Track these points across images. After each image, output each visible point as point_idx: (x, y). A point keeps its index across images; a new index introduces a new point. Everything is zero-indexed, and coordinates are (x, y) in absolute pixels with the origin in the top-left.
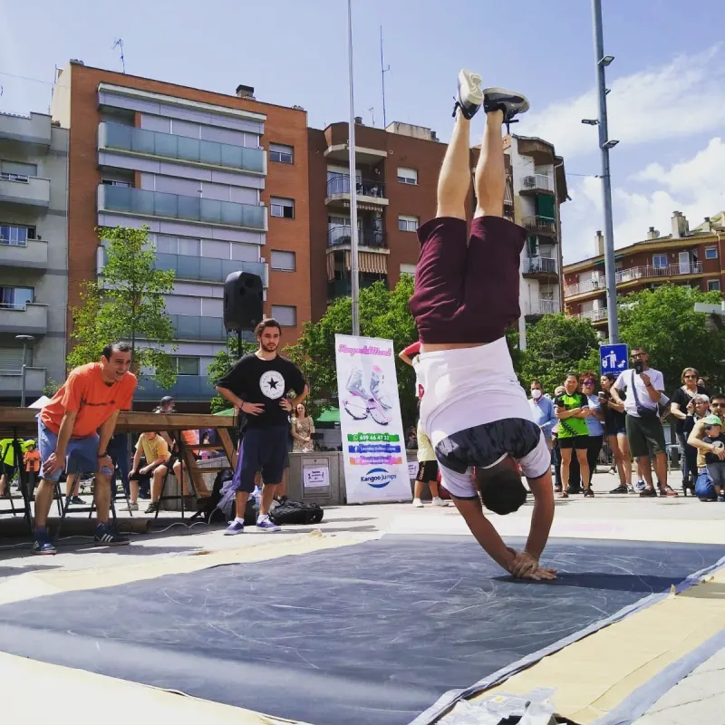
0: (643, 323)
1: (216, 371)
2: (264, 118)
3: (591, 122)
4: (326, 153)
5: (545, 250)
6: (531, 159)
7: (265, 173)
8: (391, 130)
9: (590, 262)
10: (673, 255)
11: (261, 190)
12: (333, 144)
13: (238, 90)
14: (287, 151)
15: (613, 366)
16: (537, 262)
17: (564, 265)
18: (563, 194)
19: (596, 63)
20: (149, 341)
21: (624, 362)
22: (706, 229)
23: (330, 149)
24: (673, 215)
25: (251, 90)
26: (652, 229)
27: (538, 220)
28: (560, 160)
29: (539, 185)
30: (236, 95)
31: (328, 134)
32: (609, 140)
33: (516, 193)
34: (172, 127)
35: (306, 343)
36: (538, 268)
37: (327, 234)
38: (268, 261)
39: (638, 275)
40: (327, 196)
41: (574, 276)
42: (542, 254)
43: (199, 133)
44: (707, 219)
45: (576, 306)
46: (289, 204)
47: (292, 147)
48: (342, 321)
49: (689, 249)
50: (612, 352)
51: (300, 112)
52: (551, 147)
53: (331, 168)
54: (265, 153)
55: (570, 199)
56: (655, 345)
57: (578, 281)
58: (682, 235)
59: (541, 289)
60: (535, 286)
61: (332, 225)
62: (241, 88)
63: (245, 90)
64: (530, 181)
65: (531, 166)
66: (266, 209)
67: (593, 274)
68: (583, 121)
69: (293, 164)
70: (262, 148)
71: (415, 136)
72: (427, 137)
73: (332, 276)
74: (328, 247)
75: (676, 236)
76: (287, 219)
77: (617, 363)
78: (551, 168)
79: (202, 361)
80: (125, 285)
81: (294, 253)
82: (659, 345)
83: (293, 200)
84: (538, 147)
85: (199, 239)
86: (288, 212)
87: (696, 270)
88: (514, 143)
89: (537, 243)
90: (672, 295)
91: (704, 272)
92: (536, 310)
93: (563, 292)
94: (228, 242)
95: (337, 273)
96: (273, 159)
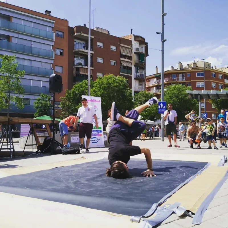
0: (170, 95)
1: (36, 104)
2: (54, 22)
3: (159, 33)
4: (74, 35)
5: (141, 71)
6: (138, 42)
7: (54, 40)
8: (95, 29)
9: (154, 76)
10: (178, 75)
11: (52, 46)
12: (77, 32)
13: (45, 12)
14: (61, 34)
15: (161, 108)
16: (138, 74)
17: (146, 76)
18: (147, 54)
19: (161, 15)
20: (15, 93)
21: (165, 107)
22: (187, 67)
23: (76, 34)
24: (178, 63)
25: (50, 12)
26: (172, 67)
27: (139, 61)
28: (147, 43)
29: (140, 51)
30: (45, 14)
31: (75, 29)
32: (164, 39)
33: (133, 53)
34: (23, 22)
35: (67, 96)
36: (138, 76)
37: (74, 62)
38: (54, 69)
39: (167, 80)
40: (74, 49)
41: (149, 80)
42: (140, 72)
43: (32, 25)
44: (188, 65)
45: (149, 89)
46: (61, 51)
47: (63, 32)
48: (78, 90)
49: (182, 73)
50: (162, 104)
51: (66, 21)
52: (144, 39)
53: (76, 40)
54: (54, 33)
55: (149, 56)
56: (172, 102)
57: (150, 81)
58: (181, 69)
59: (139, 83)
60: (137, 82)
61: (75, 59)
62: (46, 11)
63: (48, 12)
64: (137, 49)
65: (138, 44)
66: (54, 52)
67: (154, 79)
68: (156, 33)
69: (63, 38)
70: (53, 32)
71: (103, 32)
72: (107, 33)
73: (75, 75)
74: (74, 66)
75: (179, 69)
76: (61, 56)
77: (163, 107)
78: (144, 46)
79: (31, 100)
80: (7, 74)
81: (63, 67)
82: (174, 102)
83: (63, 50)
84: (140, 39)
85: (31, 60)
86: (61, 54)
87: (184, 80)
88: (133, 37)
89: (139, 69)
90: (178, 87)
91: (186, 80)
92: (137, 89)
93: (146, 84)
94: (41, 62)
95: (77, 74)
96: (57, 36)
